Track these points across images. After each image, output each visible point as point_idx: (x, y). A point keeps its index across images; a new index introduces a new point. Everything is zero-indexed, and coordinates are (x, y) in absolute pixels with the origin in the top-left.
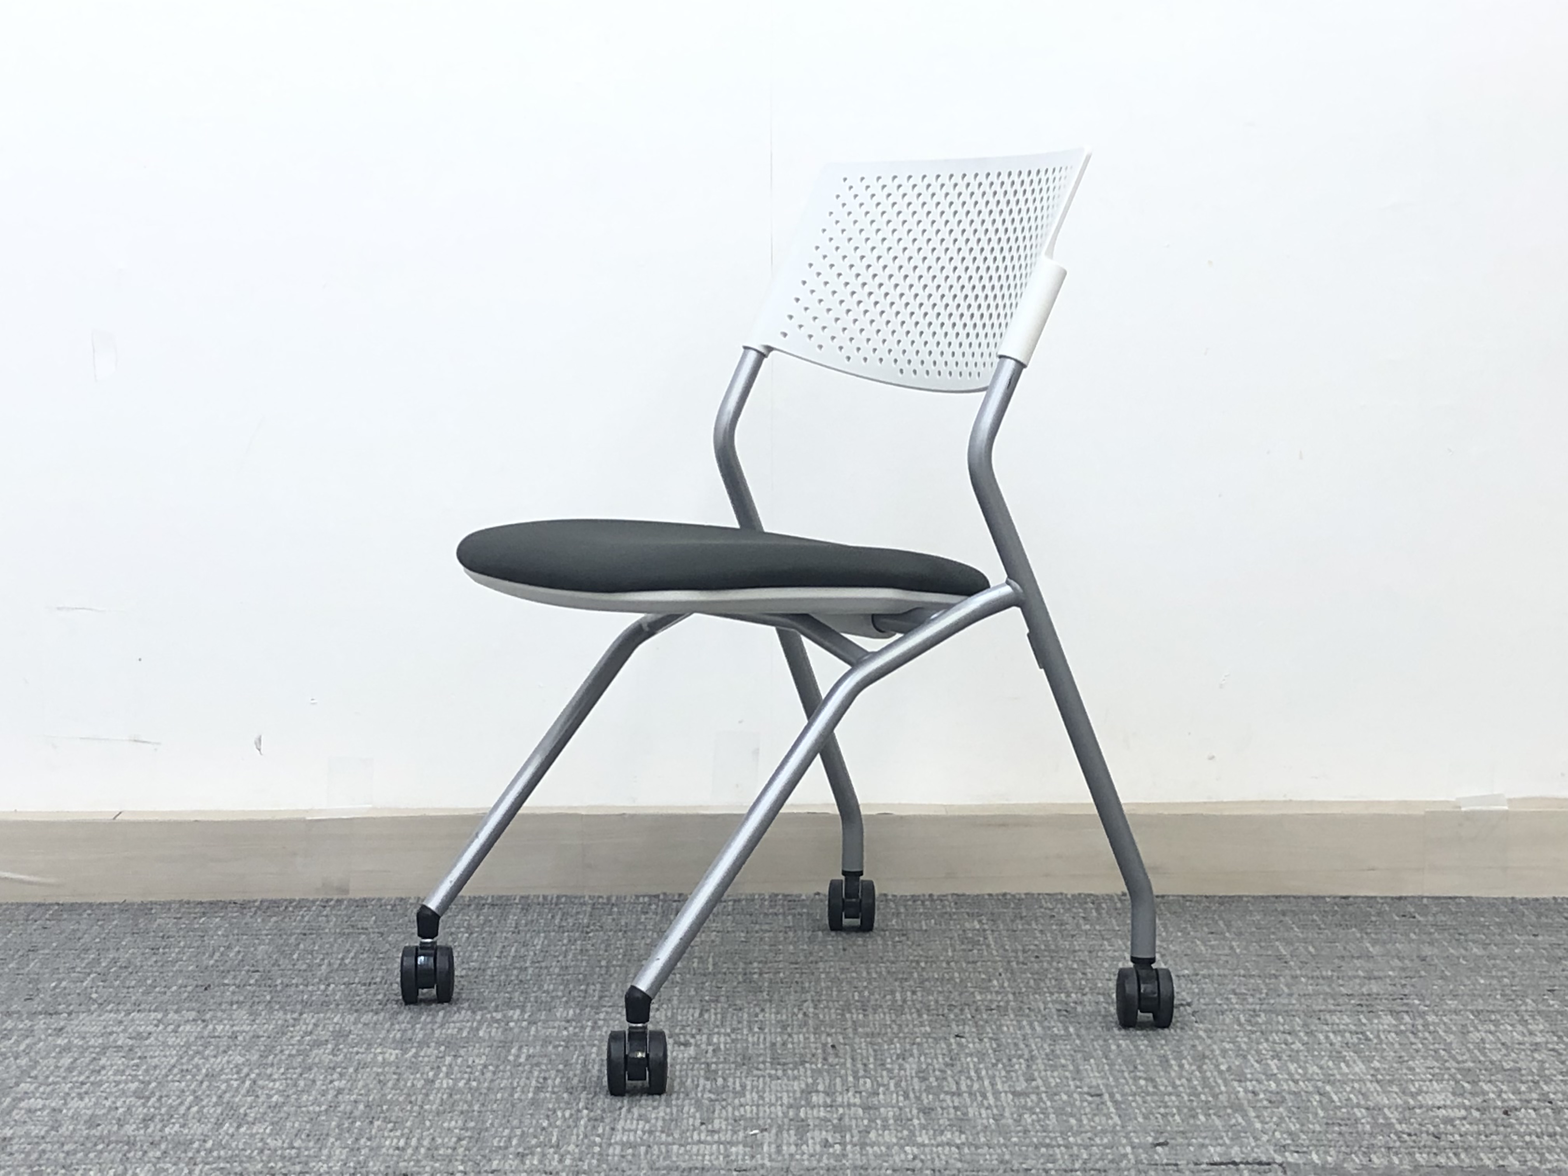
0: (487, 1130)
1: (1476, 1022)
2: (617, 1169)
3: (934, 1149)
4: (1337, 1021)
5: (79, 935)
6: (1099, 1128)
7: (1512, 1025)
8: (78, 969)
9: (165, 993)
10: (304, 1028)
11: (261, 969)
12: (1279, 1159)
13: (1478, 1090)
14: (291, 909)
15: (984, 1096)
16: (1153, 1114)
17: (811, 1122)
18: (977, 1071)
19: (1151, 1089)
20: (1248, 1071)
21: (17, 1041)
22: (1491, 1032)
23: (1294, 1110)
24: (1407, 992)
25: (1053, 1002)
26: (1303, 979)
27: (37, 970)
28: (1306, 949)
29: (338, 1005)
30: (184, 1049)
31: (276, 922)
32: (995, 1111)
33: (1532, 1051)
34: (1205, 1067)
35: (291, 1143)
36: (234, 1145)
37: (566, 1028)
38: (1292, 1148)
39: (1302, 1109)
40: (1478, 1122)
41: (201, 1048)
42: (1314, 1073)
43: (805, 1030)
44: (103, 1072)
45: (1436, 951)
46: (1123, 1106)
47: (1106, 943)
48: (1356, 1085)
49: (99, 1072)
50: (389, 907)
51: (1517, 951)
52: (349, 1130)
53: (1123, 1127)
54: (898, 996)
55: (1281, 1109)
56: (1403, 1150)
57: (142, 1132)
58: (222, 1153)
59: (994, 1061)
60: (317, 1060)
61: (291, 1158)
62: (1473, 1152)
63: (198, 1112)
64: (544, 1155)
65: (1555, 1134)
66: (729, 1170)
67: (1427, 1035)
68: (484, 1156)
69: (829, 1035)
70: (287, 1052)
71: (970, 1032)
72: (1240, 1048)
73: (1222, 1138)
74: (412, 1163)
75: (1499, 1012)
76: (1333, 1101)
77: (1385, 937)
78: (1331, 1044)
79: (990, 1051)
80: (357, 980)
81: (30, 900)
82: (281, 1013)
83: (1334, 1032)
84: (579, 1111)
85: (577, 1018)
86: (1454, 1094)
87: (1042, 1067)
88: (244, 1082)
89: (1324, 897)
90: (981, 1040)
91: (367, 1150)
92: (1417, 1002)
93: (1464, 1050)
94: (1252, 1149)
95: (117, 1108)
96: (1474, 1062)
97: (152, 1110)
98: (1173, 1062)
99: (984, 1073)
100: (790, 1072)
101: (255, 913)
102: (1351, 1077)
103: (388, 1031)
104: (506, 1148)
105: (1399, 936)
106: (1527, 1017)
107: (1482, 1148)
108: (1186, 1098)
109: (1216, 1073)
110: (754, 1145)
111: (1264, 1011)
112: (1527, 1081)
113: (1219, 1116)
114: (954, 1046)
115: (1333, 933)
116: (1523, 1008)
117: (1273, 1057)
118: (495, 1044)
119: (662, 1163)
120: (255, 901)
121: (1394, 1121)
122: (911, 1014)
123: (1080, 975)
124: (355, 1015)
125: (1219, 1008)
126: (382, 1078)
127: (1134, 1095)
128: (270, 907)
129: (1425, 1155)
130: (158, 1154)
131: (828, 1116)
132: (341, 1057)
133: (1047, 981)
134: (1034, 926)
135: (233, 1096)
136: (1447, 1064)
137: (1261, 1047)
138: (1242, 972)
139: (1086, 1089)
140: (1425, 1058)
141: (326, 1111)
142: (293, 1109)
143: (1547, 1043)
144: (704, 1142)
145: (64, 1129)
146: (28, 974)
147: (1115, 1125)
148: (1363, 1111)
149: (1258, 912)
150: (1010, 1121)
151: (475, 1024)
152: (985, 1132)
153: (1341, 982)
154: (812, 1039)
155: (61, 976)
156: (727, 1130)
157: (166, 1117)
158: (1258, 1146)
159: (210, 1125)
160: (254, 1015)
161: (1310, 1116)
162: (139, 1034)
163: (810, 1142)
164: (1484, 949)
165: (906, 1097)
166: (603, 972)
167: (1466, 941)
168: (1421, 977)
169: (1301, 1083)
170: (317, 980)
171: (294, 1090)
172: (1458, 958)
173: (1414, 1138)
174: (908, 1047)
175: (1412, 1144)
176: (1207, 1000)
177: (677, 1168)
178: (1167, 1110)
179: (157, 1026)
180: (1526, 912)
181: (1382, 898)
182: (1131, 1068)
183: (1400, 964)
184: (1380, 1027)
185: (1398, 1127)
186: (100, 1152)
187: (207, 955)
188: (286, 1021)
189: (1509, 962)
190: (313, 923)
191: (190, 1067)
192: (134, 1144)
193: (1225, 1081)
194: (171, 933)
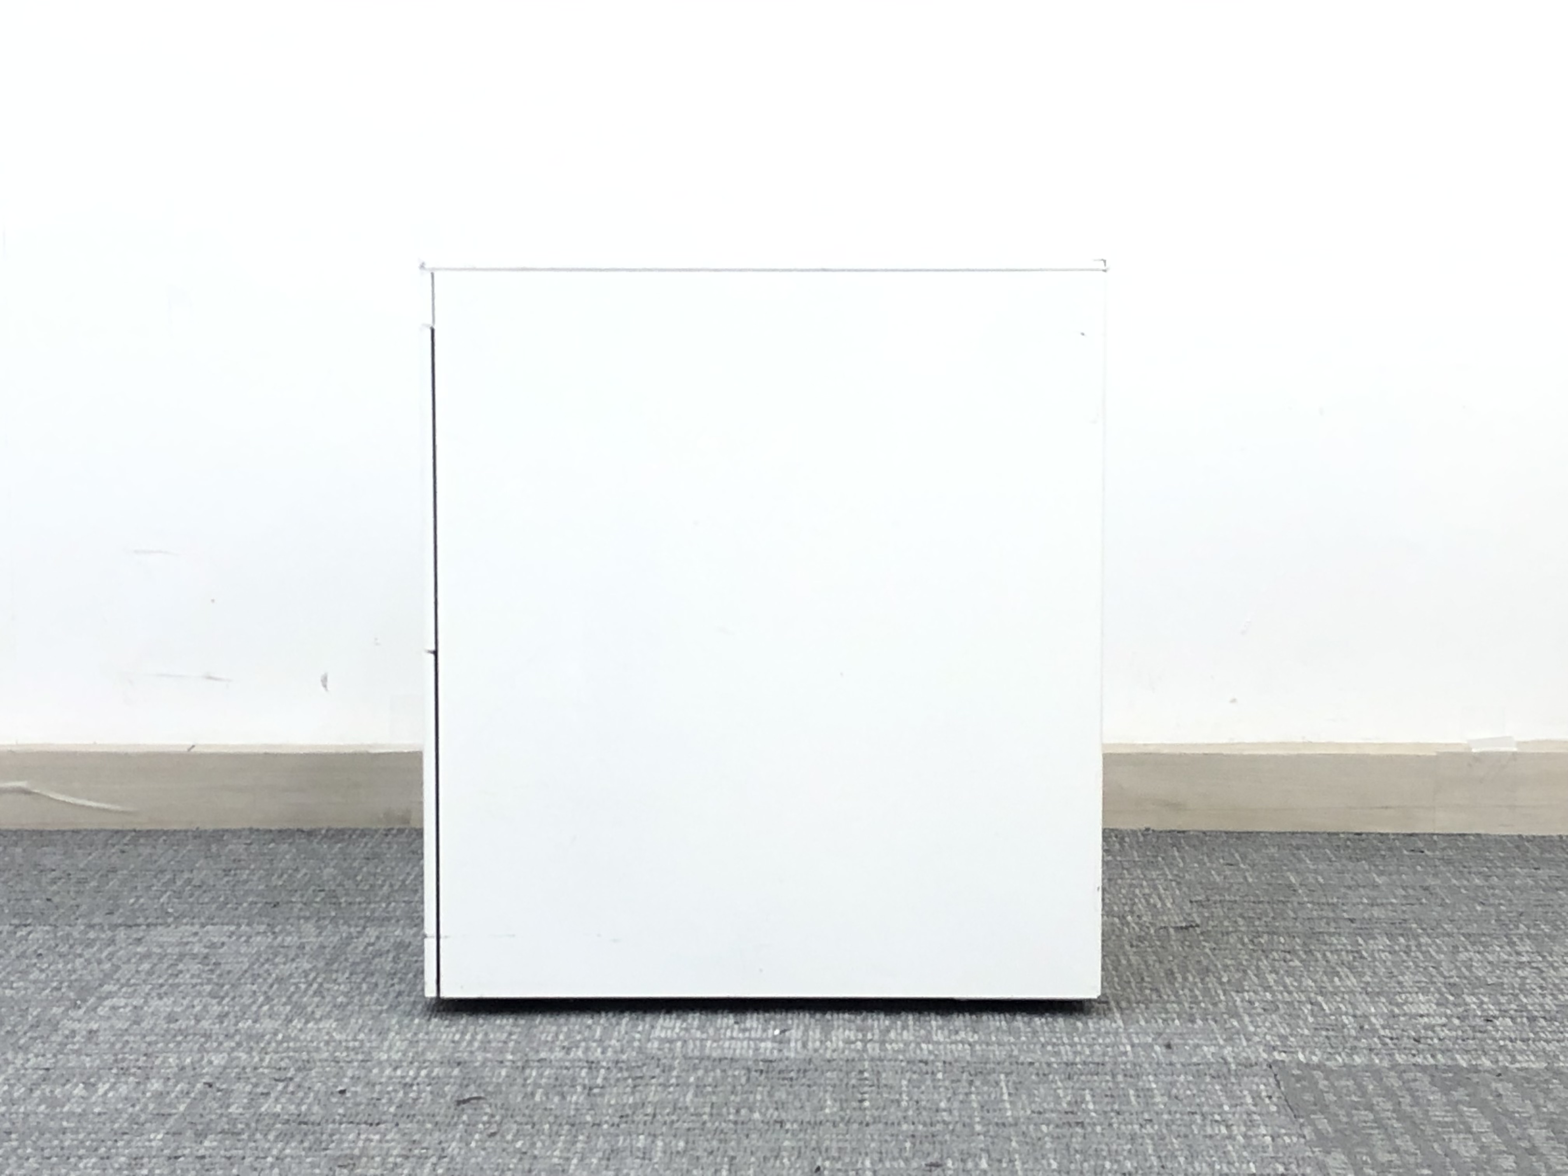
0: (536, 1027)
1: (1467, 943)
3: (948, 1046)
4: (1335, 941)
5: (155, 858)
6: (1103, 1030)
7: (1501, 947)
8: (155, 888)
9: (236, 909)
10: (367, 940)
11: (327, 888)
12: (1266, 1056)
13: (1460, 1001)
14: (354, 837)
19: (1155, 997)
20: (1246, 983)
21: (99, 949)
22: (1479, 952)
23: (1286, 1016)
24: (1407, 917)
26: (1309, 905)
27: (117, 888)
29: (398, 921)
30: (255, 957)
31: (341, 848)
33: (1516, 968)
34: (1207, 979)
35: (356, 1035)
38: (1280, 1049)
39: (1293, 1016)
40: (1456, 1029)
41: (271, 957)
42: (1308, 985)
44: (181, 976)
45: (1439, 882)
46: (1127, 1012)
47: (1125, 872)
48: (1346, 996)
49: (177, 975)
51: (1517, 882)
52: (408, 1026)
53: (1125, 1029)
55: (1274, 1016)
56: (1384, 1052)
57: (217, 1026)
58: (291, 1044)
60: (379, 967)
61: (354, 1049)
62: (1449, 1054)
63: (269, 1009)
64: (587, 1049)
65: (1528, 1039)
66: (757, 1061)
67: (1419, 954)
70: (351, 960)
72: (1241, 964)
73: (1216, 1039)
74: (465, 1054)
75: (1490, 935)
76: (1323, 1010)
77: (1391, 868)
78: (1327, 961)
81: (107, 827)
82: (345, 927)
83: (1332, 952)
86: (1438, 1004)
88: (311, 985)
89: (1337, 834)
92: (1414, 926)
93: (1452, 966)
94: (1243, 1049)
95: (193, 1006)
96: (1459, 977)
97: (226, 1008)
98: (1178, 975)
101: (321, 840)
102: (1343, 989)
104: (553, 1042)
105: (1406, 869)
106: (1515, 939)
107: (1458, 1050)
108: (1186, 1005)
109: (1217, 985)
110: (781, 1041)
111: (1268, 933)
112: (1508, 995)
113: (1216, 1022)
115: (1343, 865)
116: (1514, 932)
117: (1271, 972)
119: (697, 1054)
120: (320, 830)
121: (1378, 1027)
124: (415, 929)
125: (1224, 930)
127: (1138, 1003)
128: (336, 835)
129: (1403, 1056)
130: (233, 1044)
132: (401, 965)
135: (301, 997)
136: (1435, 980)
137: (1260, 963)
138: (1252, 899)
140: (1414, 974)
141: (387, 1011)
142: (357, 1008)
143: (1531, 962)
144: (738, 1039)
145: (146, 1023)
146: (107, 892)
147: (1117, 1028)
148: (1350, 1017)
149: (1274, 846)
153: (1345, 908)
155: (139, 894)
156: (756, 1029)
157: (239, 1014)
158: (1249, 1047)
159: (280, 1022)
160: (321, 929)
161: (1301, 1023)
162: (214, 944)
163: (834, 1039)
164: (1486, 880)
167: (1470, 873)
168: (1421, 904)
169: (1296, 995)
170: (378, 899)
171: (357, 992)
172: (1460, 888)
173: (1395, 1041)
175: (1392, 1046)
176: (1216, 923)
177: (709, 1058)
178: (1169, 1016)
179: (230, 937)
180: (1531, 848)
181: (1392, 834)
182: (1139, 980)
183: (1403, 893)
184: (1375, 947)
185: (1382, 1032)
186: (179, 1043)
187: (276, 876)
188: (350, 933)
189: (1509, 892)
190: (377, 850)
191: (261, 972)
192: (210, 1036)
193: (1225, 992)
194: (243, 857)
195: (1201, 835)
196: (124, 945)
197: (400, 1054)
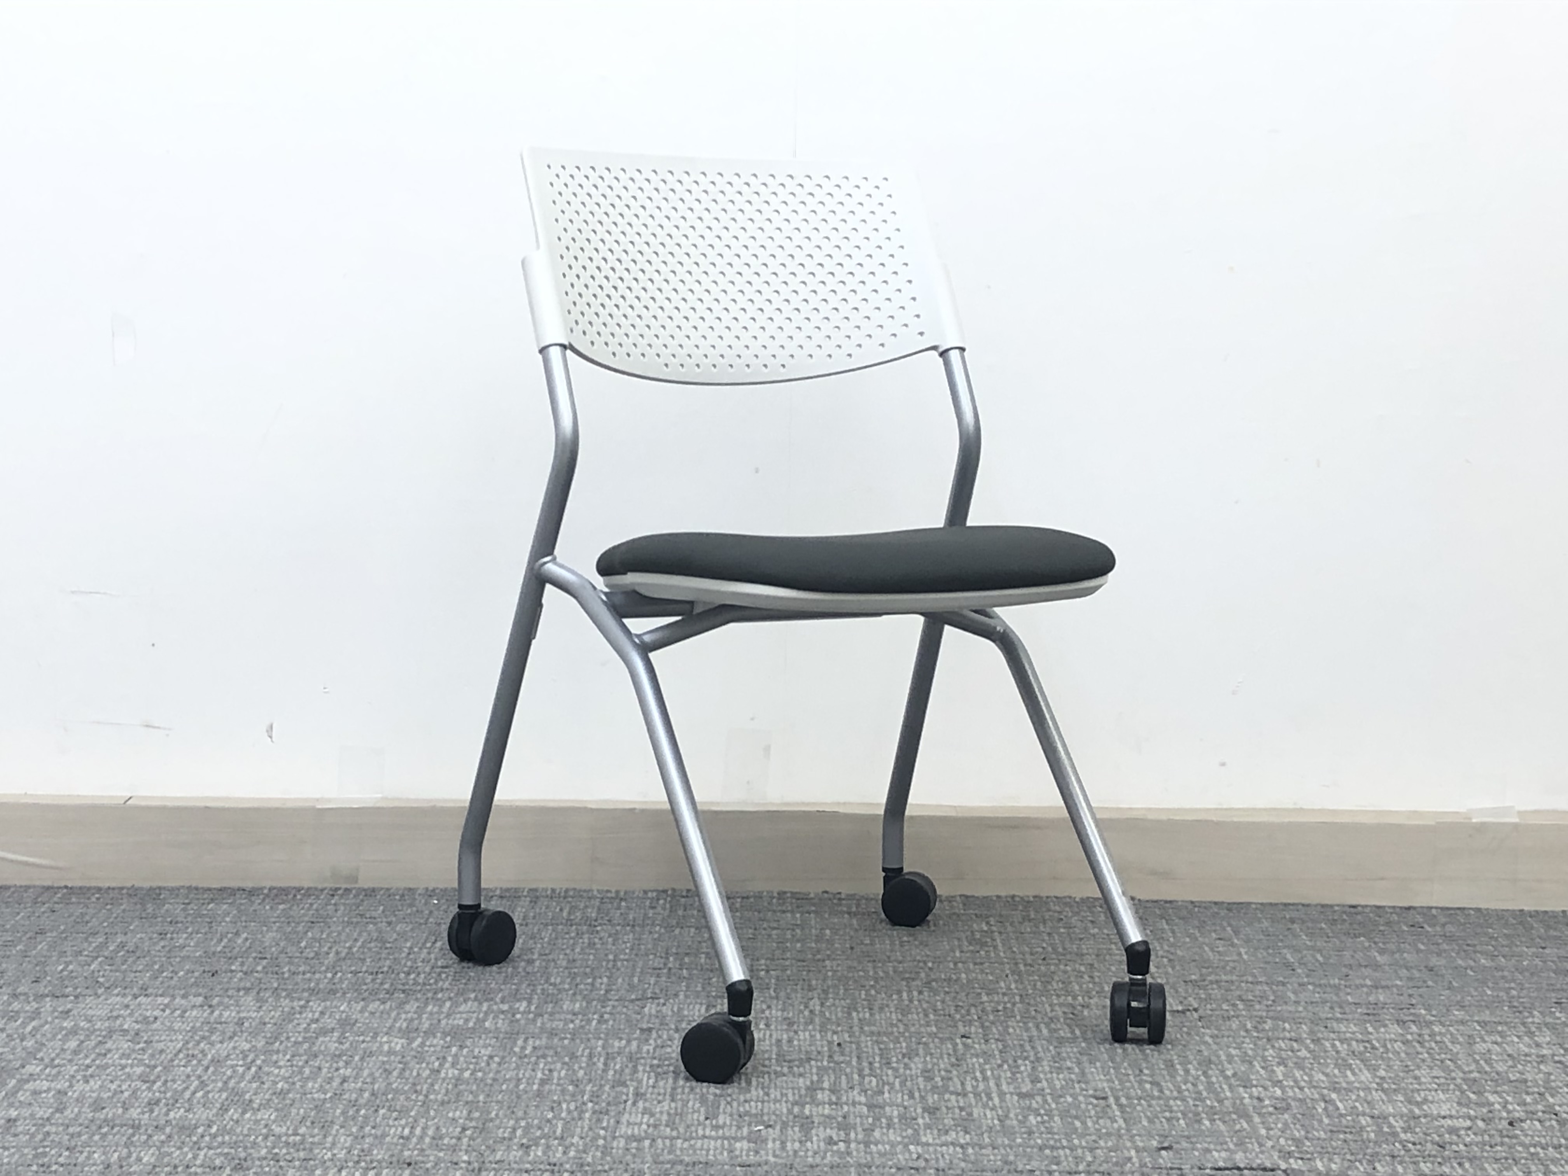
0: (491, 1120)
1: (1483, 1033)
2: (621, 1162)
3: (939, 1148)
4: (1344, 1029)
5: (87, 918)
6: (1104, 1131)
7: (1518, 1037)
8: (86, 953)
9: (172, 978)
10: (310, 1015)
11: (269, 956)
12: (1283, 1166)
13: (1484, 1100)
14: (299, 897)
15: (991, 1099)
16: (1158, 1118)
17: (816, 1121)
18: (983, 1072)
19: (1156, 1093)
20: (1253, 1077)
21: (23, 1022)
22: (1496, 1043)
23: (1299, 1116)
24: (1414, 1002)
25: (1061, 1005)
26: (1310, 987)
27: (45, 953)
28: (1313, 956)
29: (344, 993)
30: (190, 1034)
31: (284, 910)
32: (1000, 1112)
33: (1539, 1063)
34: (1210, 1072)
35: (296, 1129)
36: (238, 1130)
37: (572, 1021)
38: (1296, 1155)
39: (1307, 1116)
40: (1483, 1132)
41: (207, 1034)
42: (1319, 1080)
43: (810, 1027)
44: (109, 1056)
45: (1443, 962)
46: (1128, 1110)
47: (1113, 946)
48: (1362, 1094)
49: (105, 1055)
50: (397, 897)
51: (1525, 963)
52: (354, 1118)
53: (1128, 1130)
54: (905, 995)
55: (1286, 1116)
56: (1407, 1159)
57: (147, 1115)
58: (227, 1138)
59: (999, 1062)
60: (323, 1048)
61: (295, 1144)
62: (1478, 1162)
63: (203, 1097)
64: (548, 1147)
65: (1560, 1146)
66: (733, 1165)
67: (1433, 1045)
68: (488, 1147)
69: (835, 1033)
70: (293, 1039)
71: (976, 1033)
72: (1245, 1054)
73: (1226, 1143)
74: (416, 1152)
75: (1506, 1023)
76: (1338, 1109)
77: (1392, 946)
79: (996, 1052)
80: (364, 969)
81: (38, 883)
82: (287, 1001)
83: (1340, 1040)
84: (584, 1104)
85: (583, 1012)
86: (1459, 1104)
87: (1047, 1069)
88: (249, 1068)
89: (1332, 906)
90: (987, 1041)
91: (371, 1138)
92: (1423, 1012)
93: (1470, 1060)
94: (1257, 1156)
95: (122, 1092)
96: (1479, 1072)
97: (157, 1094)
98: (1178, 1067)
99: (989, 1073)
100: (795, 1069)
101: (264, 900)
102: (1356, 1085)
103: (395, 1020)
104: (510, 1139)
105: (1408, 947)
106: (1533, 1029)
107: (1487, 1158)
108: (1191, 1102)
109: (1221, 1079)
110: (757, 1140)
111: (1271, 1018)
112: (1533, 1093)
113: (1224, 1122)
114: (960, 1046)
115: (1342, 942)
116: (1530, 1020)
117: (1279, 1064)
118: (501, 1036)
119: (667, 1157)
120: (262, 889)
121: (1399, 1130)
122: (918, 1014)
123: (1086, 977)
124: (362, 1003)
125: (1226, 1015)
126: (387, 1067)
127: (1139, 1099)
128: (280, 894)
129: (1429, 1165)
130: (163, 1137)
131: (833, 1113)
132: (347, 1045)
133: (1054, 984)
134: (1042, 928)
135: (239, 1083)
136: (1453, 1075)
137: (1267, 1054)
138: (1250, 979)
139: (1091, 1092)
140: (1431, 1068)
141: (331, 1098)
142: (298, 1096)
143: (1553, 1055)
144: (709, 1137)
145: (69, 1111)
146: (35, 957)
147: (1119, 1129)
148: (1368, 1119)
149: (1266, 919)
150: (1015, 1122)
151: (481, 1015)
152: (990, 1132)
153: (1349, 990)
154: (818, 1036)
155: (68, 959)
156: (731, 1125)
157: (171, 1102)
158: (1262, 1152)
159: (215, 1111)
160: (260, 1001)
161: (1315, 1123)
162: (146, 1018)
163: (815, 1139)
164: (1492, 960)
165: (911, 1096)
166: (610, 965)
167: (1475, 952)
168: (1428, 987)
169: (1307, 1090)
170: (323, 968)
171: (299, 1077)
172: (1466, 969)
173: (1419, 1147)
174: (914, 1046)
176: (1214, 1006)
177: (681, 1162)
178: (1173, 1115)
179: (163, 1010)
180: (1535, 925)
181: (1389, 907)
182: (1137, 1072)
183: (1407, 974)
184: (1387, 1036)
185: (1403, 1136)
186: (105, 1135)
187: (215, 941)
188: (293, 1008)
189: (1517, 974)
190: (321, 912)
191: (196, 1052)
192: (139, 1127)
193: (1230, 1087)
194: (179, 919)
195: (1190, 906)
196: (49, 1019)
197: (344, 1151)
